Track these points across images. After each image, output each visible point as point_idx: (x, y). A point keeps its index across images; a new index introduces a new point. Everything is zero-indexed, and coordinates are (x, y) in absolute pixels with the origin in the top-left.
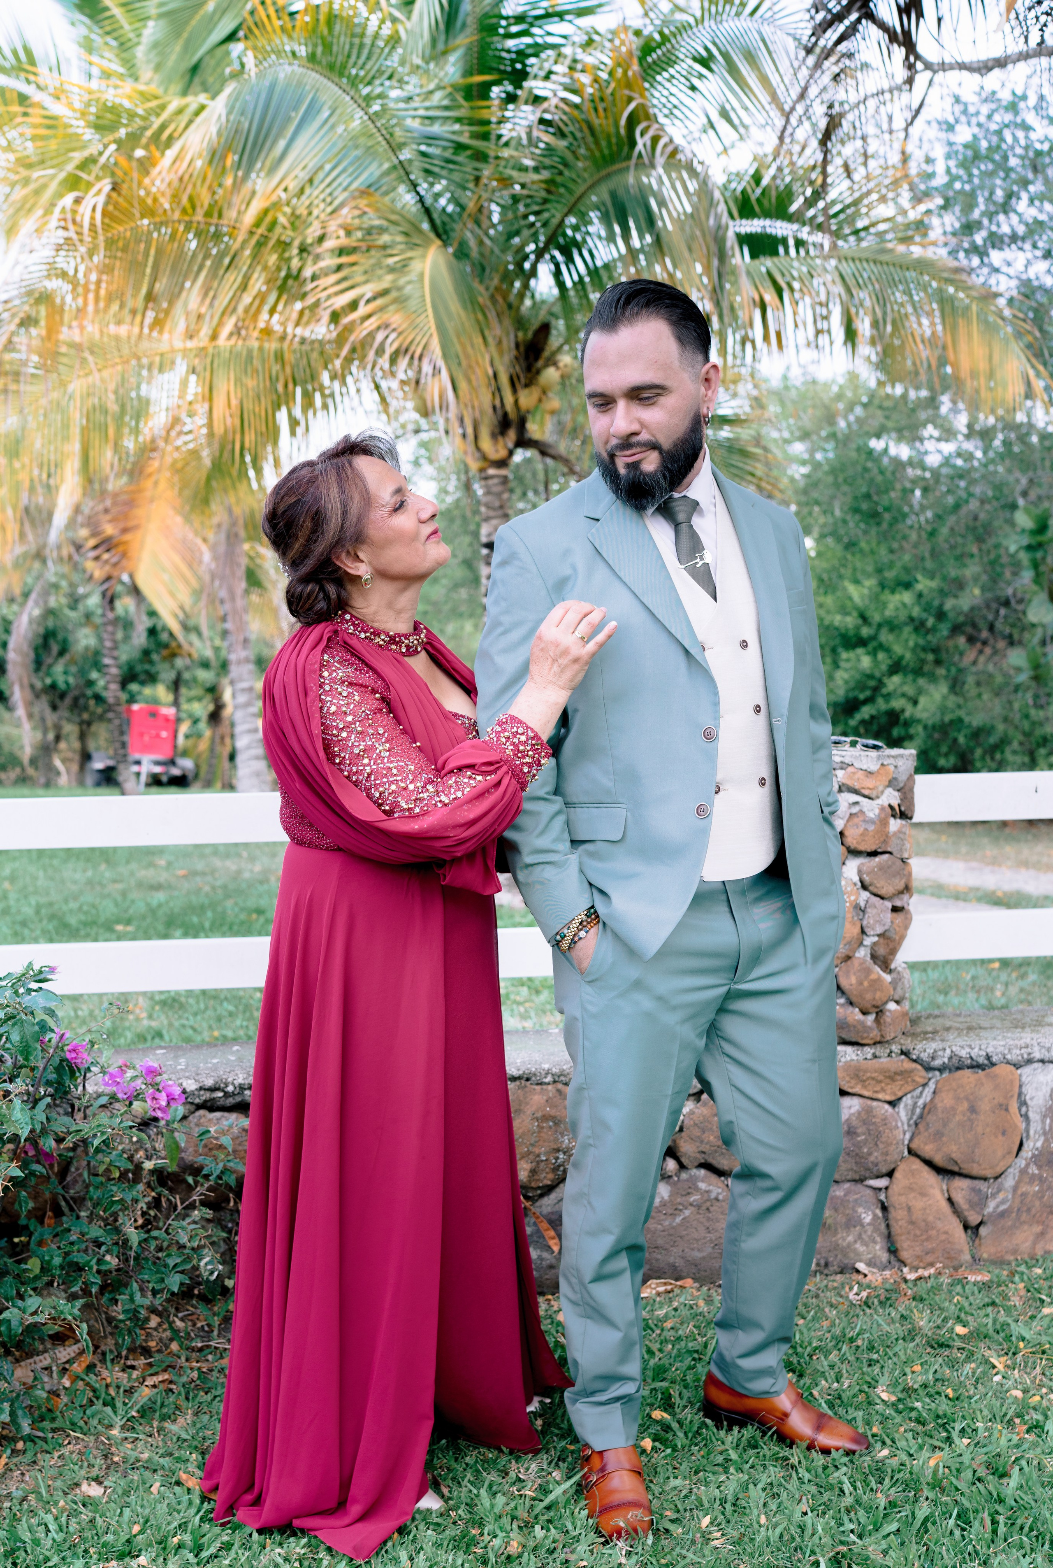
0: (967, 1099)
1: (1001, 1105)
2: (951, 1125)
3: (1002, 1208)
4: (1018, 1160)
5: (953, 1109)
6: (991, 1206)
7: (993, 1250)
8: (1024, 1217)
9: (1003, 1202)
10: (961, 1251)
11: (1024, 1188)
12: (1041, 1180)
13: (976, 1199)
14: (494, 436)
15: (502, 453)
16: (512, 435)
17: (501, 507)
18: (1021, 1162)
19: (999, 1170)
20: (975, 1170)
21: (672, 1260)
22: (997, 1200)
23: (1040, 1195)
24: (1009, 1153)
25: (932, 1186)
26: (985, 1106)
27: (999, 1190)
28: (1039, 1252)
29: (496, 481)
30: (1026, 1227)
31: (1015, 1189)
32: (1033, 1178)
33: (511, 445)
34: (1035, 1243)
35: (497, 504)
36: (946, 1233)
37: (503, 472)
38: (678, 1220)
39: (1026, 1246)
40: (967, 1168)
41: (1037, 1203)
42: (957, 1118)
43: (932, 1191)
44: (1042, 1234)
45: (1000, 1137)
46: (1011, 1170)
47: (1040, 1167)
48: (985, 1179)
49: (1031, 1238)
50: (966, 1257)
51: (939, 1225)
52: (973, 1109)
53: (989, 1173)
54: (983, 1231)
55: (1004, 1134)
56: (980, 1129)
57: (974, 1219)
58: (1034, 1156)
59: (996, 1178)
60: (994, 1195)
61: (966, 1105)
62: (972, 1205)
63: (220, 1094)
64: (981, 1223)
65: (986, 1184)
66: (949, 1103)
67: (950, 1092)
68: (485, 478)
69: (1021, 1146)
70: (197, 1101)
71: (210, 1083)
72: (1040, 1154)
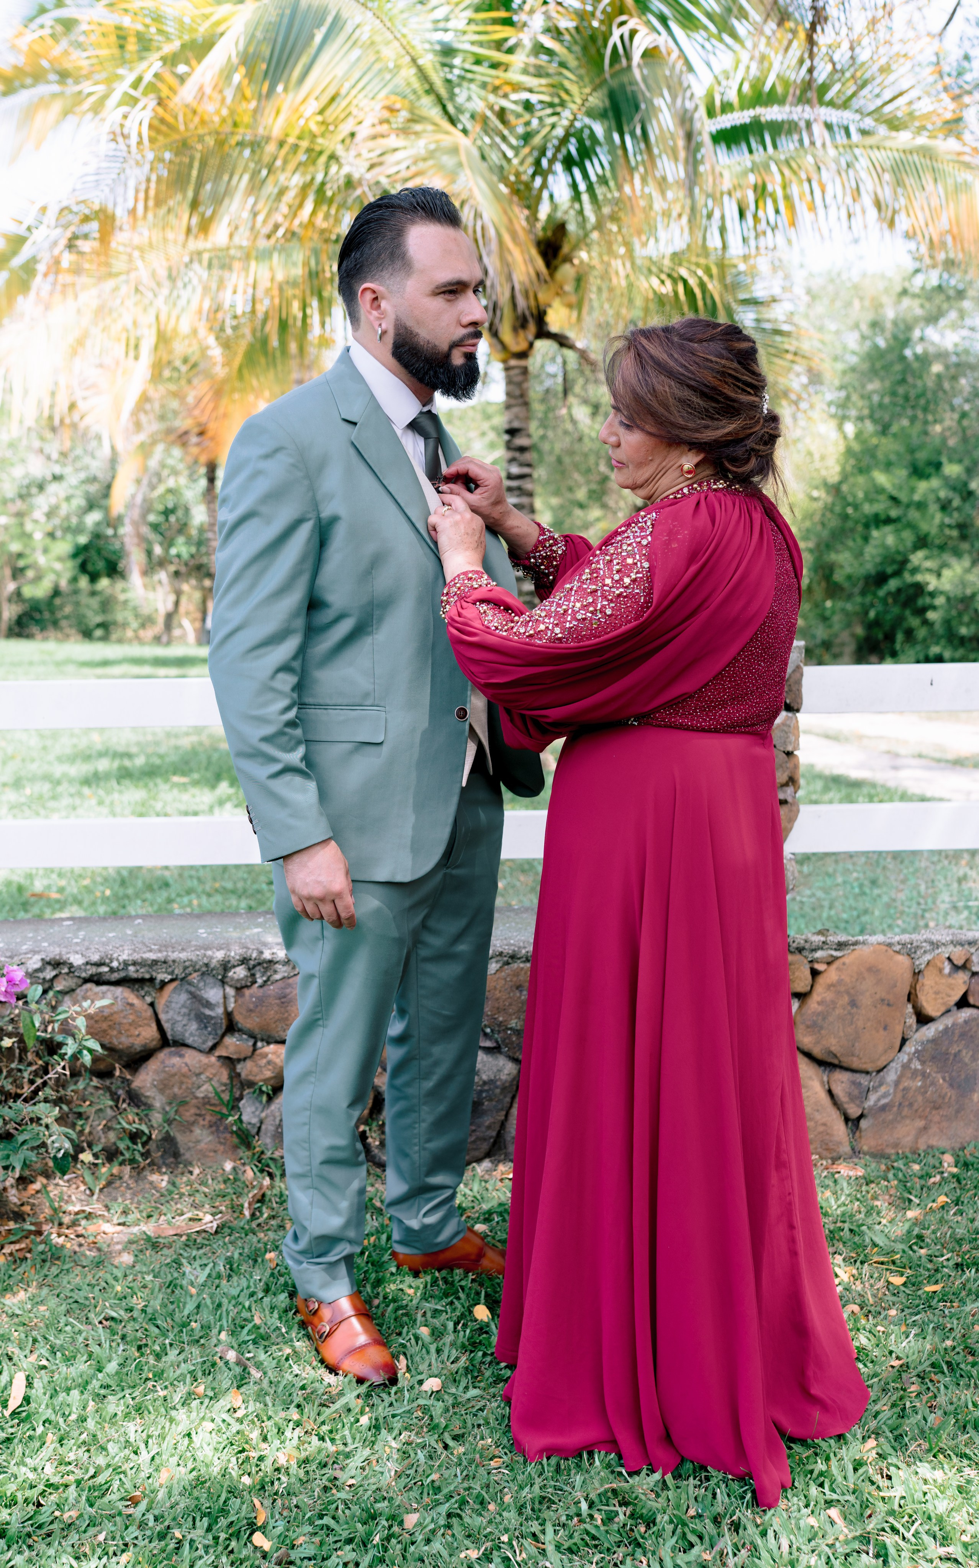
0: (848, 993)
1: (883, 1000)
2: (831, 1019)
3: (884, 1101)
4: (901, 1055)
5: (833, 1002)
6: (873, 1098)
7: (873, 1143)
8: (906, 1111)
9: (884, 1096)
10: (840, 1143)
11: (906, 1083)
12: (924, 1075)
14: (515, 330)
15: (523, 345)
17: (522, 396)
18: (904, 1057)
19: (881, 1064)
20: (856, 1064)
22: (879, 1094)
23: (923, 1090)
24: (892, 1047)
25: (810, 1078)
26: (866, 1000)
27: (881, 1084)
28: (922, 1147)
30: (908, 1122)
31: (897, 1083)
32: (915, 1073)
33: (531, 337)
34: (916, 1138)
35: (519, 393)
36: (824, 1124)
37: (522, 363)
39: (908, 1141)
40: (846, 1061)
41: (920, 1099)
42: (837, 1012)
43: (811, 1083)
44: (925, 1128)
45: (882, 1032)
46: (893, 1065)
47: (923, 1063)
48: (867, 1073)
49: (913, 1132)
50: (846, 1149)
51: (818, 1116)
52: (853, 1003)
53: (869, 1067)
54: (863, 1124)
55: (885, 1028)
56: (860, 1024)
57: (854, 1112)
58: (917, 1051)
59: (879, 1071)
60: (875, 1089)
61: (846, 999)
62: (852, 1098)
63: (106, 969)
64: (862, 1116)
65: (868, 1077)
66: (829, 996)
67: (830, 986)
68: (507, 369)
69: (904, 1041)
70: (84, 975)
71: (95, 958)
72: (924, 1050)
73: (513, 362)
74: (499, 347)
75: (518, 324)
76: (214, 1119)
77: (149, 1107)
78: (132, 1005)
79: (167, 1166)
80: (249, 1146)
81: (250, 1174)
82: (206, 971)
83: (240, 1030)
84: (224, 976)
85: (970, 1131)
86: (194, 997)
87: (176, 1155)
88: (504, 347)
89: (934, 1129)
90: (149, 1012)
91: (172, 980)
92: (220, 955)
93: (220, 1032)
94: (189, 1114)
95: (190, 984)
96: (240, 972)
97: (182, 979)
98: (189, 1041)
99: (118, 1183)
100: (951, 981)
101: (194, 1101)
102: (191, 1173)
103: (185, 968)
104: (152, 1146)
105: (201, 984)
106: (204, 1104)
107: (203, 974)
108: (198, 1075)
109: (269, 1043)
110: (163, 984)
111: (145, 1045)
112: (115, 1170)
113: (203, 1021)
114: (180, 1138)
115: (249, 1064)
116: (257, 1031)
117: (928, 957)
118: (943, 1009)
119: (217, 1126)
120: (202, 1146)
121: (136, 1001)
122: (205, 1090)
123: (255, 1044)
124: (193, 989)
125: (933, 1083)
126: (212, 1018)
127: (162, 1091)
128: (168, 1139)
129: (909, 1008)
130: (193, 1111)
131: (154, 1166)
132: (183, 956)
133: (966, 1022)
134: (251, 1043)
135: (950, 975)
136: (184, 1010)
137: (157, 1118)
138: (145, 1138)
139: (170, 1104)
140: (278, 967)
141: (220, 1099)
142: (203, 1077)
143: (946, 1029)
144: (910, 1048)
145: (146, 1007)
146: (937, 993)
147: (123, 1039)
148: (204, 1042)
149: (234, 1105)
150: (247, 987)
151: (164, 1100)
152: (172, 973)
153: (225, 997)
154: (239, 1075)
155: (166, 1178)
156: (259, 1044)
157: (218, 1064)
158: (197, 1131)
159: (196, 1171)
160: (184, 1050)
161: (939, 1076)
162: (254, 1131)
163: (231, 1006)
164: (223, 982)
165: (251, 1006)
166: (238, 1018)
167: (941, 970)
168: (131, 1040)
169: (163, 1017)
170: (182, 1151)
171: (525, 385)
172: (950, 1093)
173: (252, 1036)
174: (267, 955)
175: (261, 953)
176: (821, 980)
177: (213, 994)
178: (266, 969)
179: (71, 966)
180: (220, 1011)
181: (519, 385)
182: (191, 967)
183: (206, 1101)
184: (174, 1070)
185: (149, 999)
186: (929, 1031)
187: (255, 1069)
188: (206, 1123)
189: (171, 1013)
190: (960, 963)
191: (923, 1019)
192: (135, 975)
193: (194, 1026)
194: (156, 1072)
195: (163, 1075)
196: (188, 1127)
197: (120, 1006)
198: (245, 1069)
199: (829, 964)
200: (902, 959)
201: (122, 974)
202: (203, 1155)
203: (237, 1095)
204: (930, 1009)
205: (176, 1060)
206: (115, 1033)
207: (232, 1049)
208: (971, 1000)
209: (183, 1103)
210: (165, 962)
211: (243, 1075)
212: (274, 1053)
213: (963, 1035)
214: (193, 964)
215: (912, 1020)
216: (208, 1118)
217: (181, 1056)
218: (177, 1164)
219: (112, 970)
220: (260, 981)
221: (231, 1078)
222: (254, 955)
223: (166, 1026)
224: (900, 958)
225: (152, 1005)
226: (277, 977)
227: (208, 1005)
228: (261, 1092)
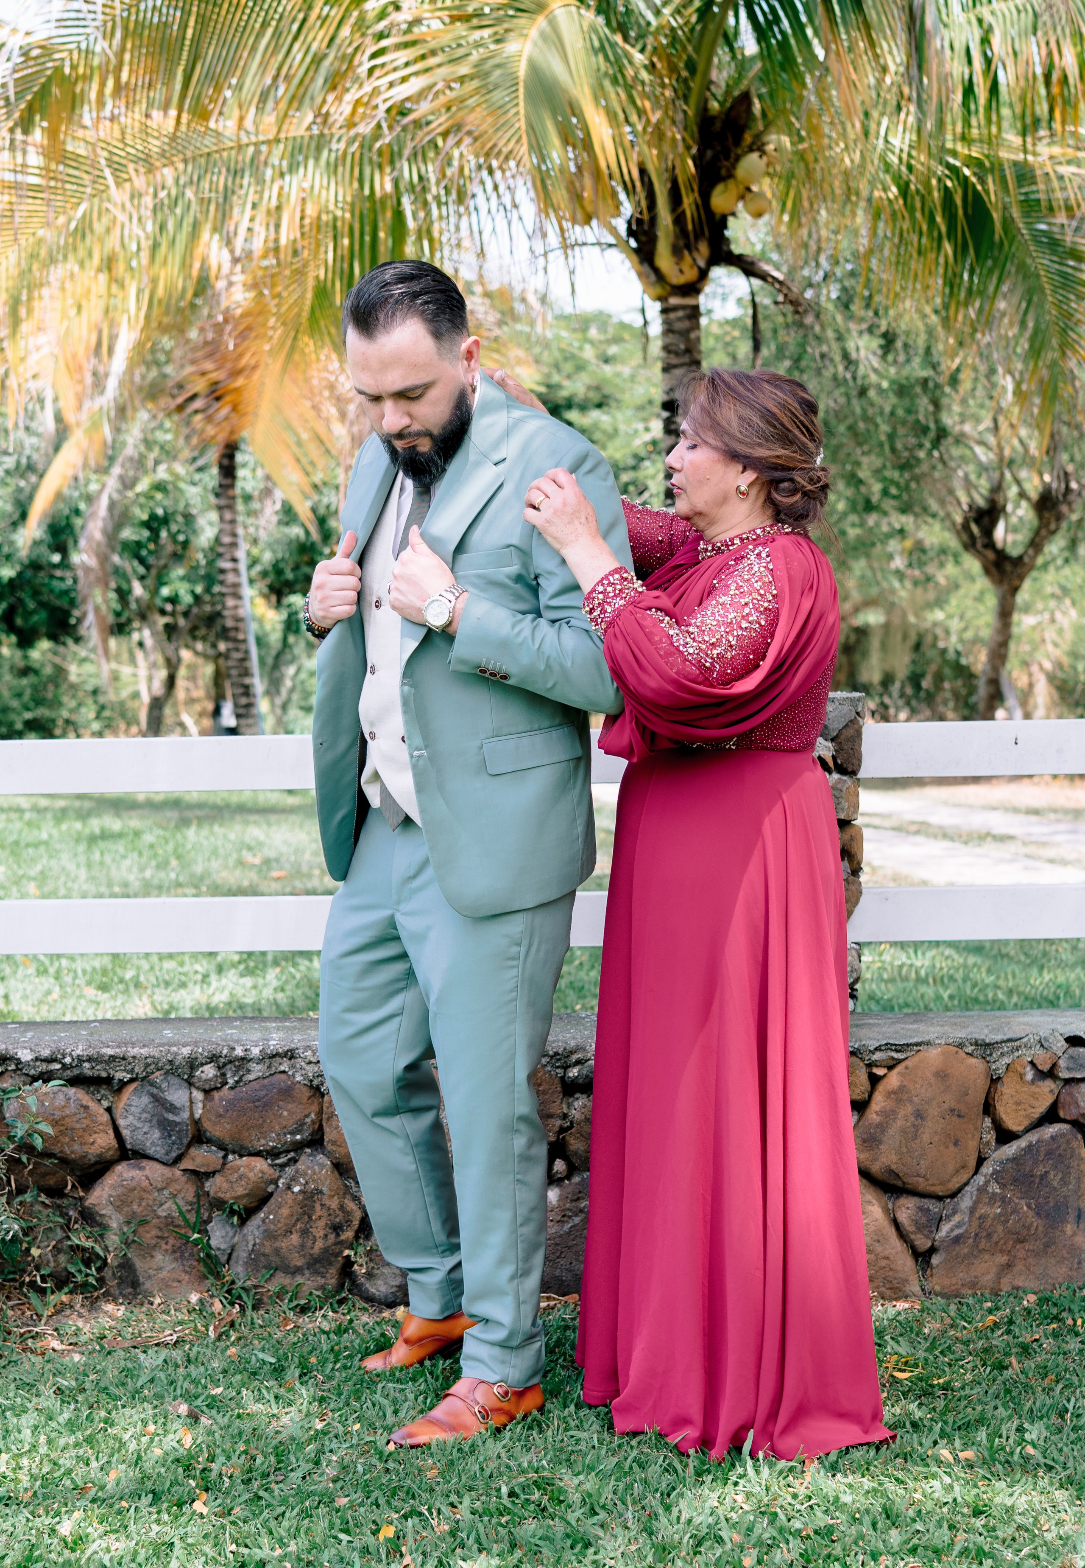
0: (911, 1101)
1: (952, 1110)
2: (891, 1131)
3: (957, 1232)
4: (977, 1177)
5: (893, 1112)
6: (945, 1228)
7: (947, 1282)
8: (983, 1244)
9: (958, 1226)
10: (906, 1281)
11: (983, 1210)
12: (1003, 1199)
13: (924, 1220)
14: (677, 252)
15: (690, 275)
16: (704, 248)
17: (688, 351)
18: (980, 1179)
19: (954, 1187)
20: (922, 1185)
21: (558, 1273)
22: (952, 1223)
23: (1003, 1218)
24: (966, 1167)
25: (870, 1205)
26: (933, 1111)
27: (955, 1212)
28: (1005, 1288)
29: (680, 314)
30: (987, 1257)
31: (972, 1210)
32: (993, 1198)
33: (702, 263)
34: (999, 1277)
35: (682, 347)
36: (887, 1258)
37: (689, 301)
38: (567, 1227)
39: (987, 1280)
40: (911, 1183)
41: (1000, 1228)
42: (899, 1123)
44: (1009, 1266)
45: (952, 1148)
46: (968, 1188)
47: (1003, 1186)
48: (940, 1198)
49: (994, 1270)
50: (914, 1288)
51: (878, 1248)
52: (918, 1114)
53: (939, 1190)
54: (935, 1260)
55: (956, 1144)
56: (926, 1138)
57: (923, 1244)
58: (995, 1172)
59: (953, 1196)
60: (949, 1217)
61: (909, 1108)
62: (920, 1228)
63: (58, 1066)
64: (933, 1250)
65: (940, 1205)
66: (888, 1104)
67: (889, 1094)
68: (664, 311)
69: (981, 1161)
70: (32, 1072)
71: (46, 1053)
72: (1003, 1170)
73: (674, 301)
74: (653, 277)
75: (681, 243)
76: (178, 1244)
77: (105, 1227)
78: (86, 1108)
79: (124, 1297)
80: (218, 1276)
81: (217, 1306)
82: (172, 1069)
83: (209, 1141)
84: (191, 1076)
85: (1063, 1270)
86: (158, 1100)
87: (135, 1284)
88: (660, 276)
89: (1019, 1267)
90: (106, 1117)
91: (132, 1080)
92: (186, 1051)
93: (185, 1141)
94: (149, 1235)
95: (152, 1084)
96: (209, 1071)
97: (143, 1079)
98: (151, 1151)
99: (68, 1312)
100: (1033, 1088)
101: (155, 1221)
102: (152, 1304)
103: (147, 1065)
104: (107, 1273)
105: (164, 1085)
106: (167, 1225)
107: (167, 1073)
108: (160, 1190)
109: (241, 1156)
110: (123, 1084)
111: (100, 1155)
112: (65, 1298)
113: (166, 1126)
114: (139, 1264)
115: (218, 1178)
116: (227, 1140)
117: (1006, 1060)
118: (1026, 1123)
119: (180, 1251)
120: (164, 1274)
121: (91, 1104)
122: (168, 1208)
123: (225, 1157)
124: (155, 1091)
125: (1015, 1211)
126: (177, 1124)
127: (118, 1209)
128: (126, 1265)
129: (988, 1122)
130: (154, 1232)
131: (108, 1296)
132: (144, 1052)
133: (1053, 1138)
134: (221, 1154)
135: (1033, 1081)
136: (145, 1115)
137: (113, 1240)
138: (99, 1264)
139: (128, 1223)
140: (253, 1065)
141: (186, 1220)
142: (166, 1192)
143: (1030, 1146)
144: (987, 1169)
145: (102, 1111)
146: (1018, 1104)
147: (76, 1147)
148: (167, 1154)
149: (202, 1227)
150: (217, 1089)
151: (122, 1219)
152: (132, 1071)
153: (191, 1102)
154: (208, 1194)
155: (123, 1308)
156: (230, 1157)
157: (184, 1179)
158: (159, 1257)
159: (158, 1301)
160: (145, 1163)
161: (1023, 1202)
162: (224, 1259)
163: (198, 1112)
164: (190, 1084)
165: (221, 1111)
166: (207, 1125)
167: (1022, 1076)
168: (85, 1148)
169: (121, 1122)
170: (141, 1280)
171: (693, 336)
172: (1037, 1223)
173: (222, 1147)
174: (239, 1052)
175: (233, 1049)
176: (881, 1087)
177: (178, 1095)
178: (239, 1068)
179: (18, 1062)
180: (186, 1115)
181: (685, 334)
182: (152, 1065)
183: (169, 1222)
184: (134, 1184)
185: (105, 1104)
186: (1011, 1149)
187: (225, 1185)
188: (169, 1247)
189: (131, 1118)
190: (1046, 1068)
191: (1005, 1136)
192: (89, 1073)
193: (156, 1134)
194: (113, 1187)
195: (120, 1191)
196: (148, 1251)
197: (72, 1108)
198: (215, 1186)
199: (890, 1068)
200: (976, 1063)
201: (76, 1072)
202: (166, 1286)
203: (205, 1217)
204: (1013, 1123)
205: (135, 1173)
206: (67, 1140)
207: (199, 1160)
208: (1062, 1114)
209: (143, 1223)
210: (124, 1059)
211: (212, 1194)
212: (248, 1166)
213: (1049, 1153)
214: (156, 1061)
215: (990, 1137)
216: (171, 1241)
217: (141, 1168)
218: (135, 1295)
219: (64, 1066)
220: (231, 1081)
221: (198, 1196)
222: (225, 1052)
223: (125, 1133)
224: (973, 1061)
225: (109, 1110)
226: (251, 1077)
227: (173, 1108)
228: (233, 1212)
